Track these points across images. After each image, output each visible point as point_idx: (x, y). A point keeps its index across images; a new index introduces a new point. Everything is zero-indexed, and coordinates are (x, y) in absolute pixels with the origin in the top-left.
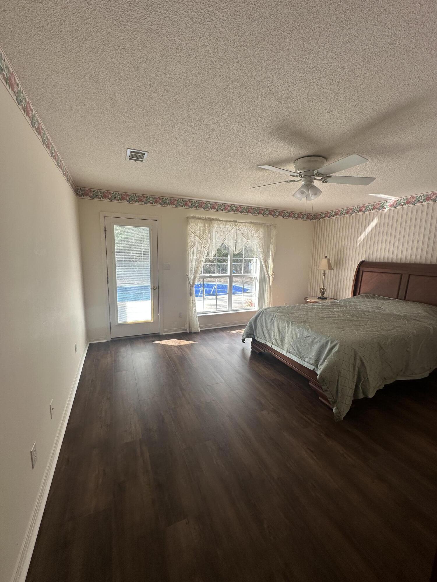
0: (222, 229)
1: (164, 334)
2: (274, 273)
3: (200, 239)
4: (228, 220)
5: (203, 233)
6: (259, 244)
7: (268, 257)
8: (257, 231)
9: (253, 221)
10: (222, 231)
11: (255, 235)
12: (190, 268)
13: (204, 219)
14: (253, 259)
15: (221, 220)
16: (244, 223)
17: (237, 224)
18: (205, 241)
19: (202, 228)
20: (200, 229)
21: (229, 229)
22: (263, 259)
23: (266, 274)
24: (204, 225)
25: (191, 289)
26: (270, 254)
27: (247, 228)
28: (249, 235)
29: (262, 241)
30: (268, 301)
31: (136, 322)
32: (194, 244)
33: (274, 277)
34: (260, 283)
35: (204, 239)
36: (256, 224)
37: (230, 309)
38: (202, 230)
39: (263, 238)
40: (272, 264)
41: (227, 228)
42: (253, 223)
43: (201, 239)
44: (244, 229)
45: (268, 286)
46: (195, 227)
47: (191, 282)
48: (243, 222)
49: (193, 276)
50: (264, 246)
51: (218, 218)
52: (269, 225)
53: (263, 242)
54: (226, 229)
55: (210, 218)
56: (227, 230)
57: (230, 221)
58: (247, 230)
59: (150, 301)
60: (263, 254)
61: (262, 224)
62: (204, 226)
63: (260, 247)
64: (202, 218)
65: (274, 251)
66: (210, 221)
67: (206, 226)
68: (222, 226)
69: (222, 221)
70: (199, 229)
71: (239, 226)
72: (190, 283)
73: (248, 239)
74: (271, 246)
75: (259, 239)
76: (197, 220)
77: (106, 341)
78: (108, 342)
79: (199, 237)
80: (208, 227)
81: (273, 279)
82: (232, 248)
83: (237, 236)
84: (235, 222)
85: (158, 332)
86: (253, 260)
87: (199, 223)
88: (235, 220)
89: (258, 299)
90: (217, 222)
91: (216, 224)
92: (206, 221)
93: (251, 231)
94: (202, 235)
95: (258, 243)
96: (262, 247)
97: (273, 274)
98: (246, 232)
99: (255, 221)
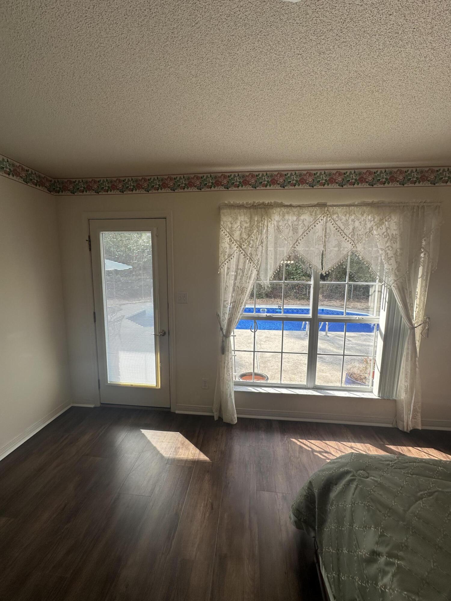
0: (291, 225)
1: (177, 412)
2: (429, 318)
3: (241, 247)
4: (305, 204)
5: (248, 234)
6: (385, 251)
7: (412, 281)
8: (381, 222)
9: (370, 201)
10: (291, 228)
11: (375, 232)
12: (222, 302)
13: (249, 206)
14: (373, 285)
15: (289, 204)
16: (347, 206)
17: (327, 210)
18: (251, 251)
19: (246, 225)
20: (241, 227)
21: (306, 223)
22: (398, 287)
23: (404, 320)
24: (251, 218)
25: (223, 341)
26: (420, 275)
27: (353, 217)
28: (360, 233)
29: (394, 246)
30: (408, 384)
31: (132, 385)
32: (229, 257)
33: (428, 329)
34: (386, 339)
35: (251, 246)
36: (378, 207)
37: (310, 385)
38: (245, 228)
39: (398, 236)
40: (424, 299)
41: (303, 221)
42: (371, 205)
43: (243, 247)
44: (347, 220)
45: (408, 349)
46: (231, 224)
47: (225, 327)
48: (343, 206)
49: (227, 317)
50: (401, 254)
51: (280, 201)
52: (417, 205)
53: (397, 246)
54: (300, 223)
55: (263, 203)
56: (302, 225)
57: (309, 206)
58: (353, 221)
59: (154, 354)
60: (396, 275)
61: (398, 205)
62: (250, 221)
63: (390, 259)
64: (245, 205)
65: (432, 266)
66: (263, 210)
67: (254, 220)
68: (291, 218)
69: (291, 206)
70: (239, 227)
71: (334, 214)
72: (222, 329)
73: (356, 241)
74: (422, 255)
75: (386, 239)
76: (237, 211)
77: (92, 406)
78: (95, 408)
79: (239, 243)
80: (258, 222)
81: (425, 331)
82: (316, 262)
83: (327, 237)
84: (322, 206)
85: (169, 407)
86: (374, 287)
87: (240, 216)
88: (322, 201)
89: (379, 374)
90: (278, 209)
91: (276, 217)
92: (255, 210)
93: (366, 224)
94: (246, 240)
95: (382, 249)
96: (393, 259)
97: (424, 322)
98: (351, 227)
99: (376, 200)
